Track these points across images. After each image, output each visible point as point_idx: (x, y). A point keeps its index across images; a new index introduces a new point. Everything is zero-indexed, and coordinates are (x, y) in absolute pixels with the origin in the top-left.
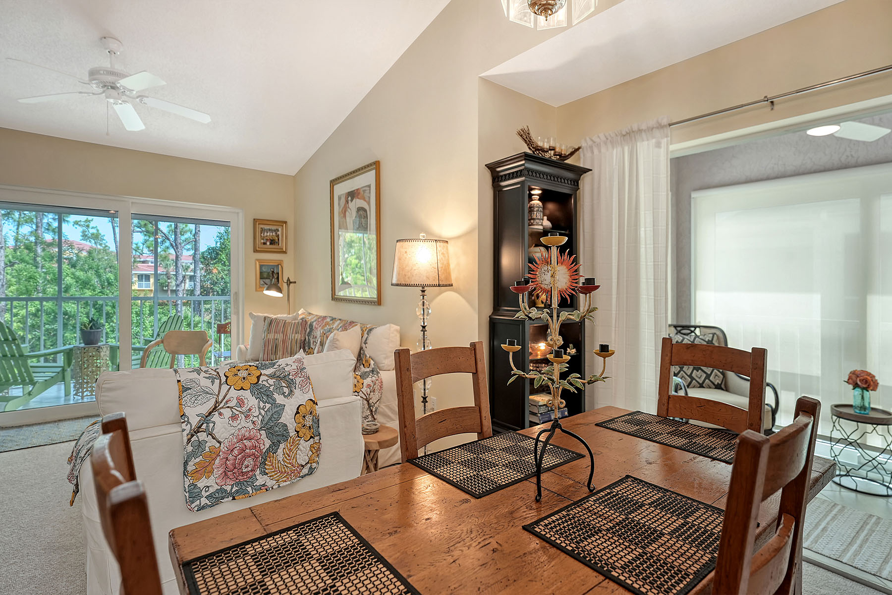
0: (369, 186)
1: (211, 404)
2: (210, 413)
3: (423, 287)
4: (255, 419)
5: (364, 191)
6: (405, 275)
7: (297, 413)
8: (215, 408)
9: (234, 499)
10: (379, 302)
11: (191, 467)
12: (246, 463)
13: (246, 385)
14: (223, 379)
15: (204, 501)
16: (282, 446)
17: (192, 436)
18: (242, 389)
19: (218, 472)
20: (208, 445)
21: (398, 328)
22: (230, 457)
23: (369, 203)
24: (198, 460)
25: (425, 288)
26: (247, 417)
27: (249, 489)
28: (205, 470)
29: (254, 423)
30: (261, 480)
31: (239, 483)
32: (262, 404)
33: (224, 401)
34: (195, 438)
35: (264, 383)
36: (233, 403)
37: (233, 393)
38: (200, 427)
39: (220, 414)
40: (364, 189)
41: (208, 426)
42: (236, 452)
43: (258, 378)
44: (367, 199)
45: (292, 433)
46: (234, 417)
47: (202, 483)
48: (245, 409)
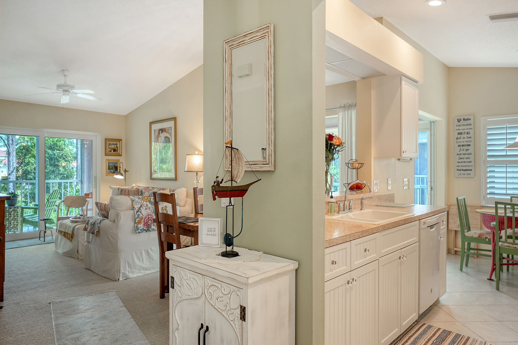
0: (171, 128)
1: (140, 205)
2: (140, 208)
3: (197, 172)
5: (168, 129)
6: (190, 168)
7: (162, 209)
8: (141, 206)
9: (146, 231)
10: (176, 179)
11: (137, 221)
12: (149, 222)
13: (148, 201)
14: (142, 199)
15: (140, 231)
19: (142, 223)
20: (140, 216)
21: (186, 189)
22: (145, 220)
23: (171, 135)
24: (138, 219)
25: (198, 173)
26: (149, 209)
27: (150, 229)
28: (139, 222)
29: (151, 211)
30: (153, 227)
31: (147, 227)
32: (152, 206)
33: (143, 205)
34: (137, 213)
35: (152, 201)
36: (145, 205)
37: (145, 203)
38: (138, 211)
39: (143, 208)
40: (168, 128)
41: (140, 211)
42: (147, 218)
43: (150, 199)
44: (170, 133)
46: (146, 209)
47: (139, 226)
48: (148, 207)
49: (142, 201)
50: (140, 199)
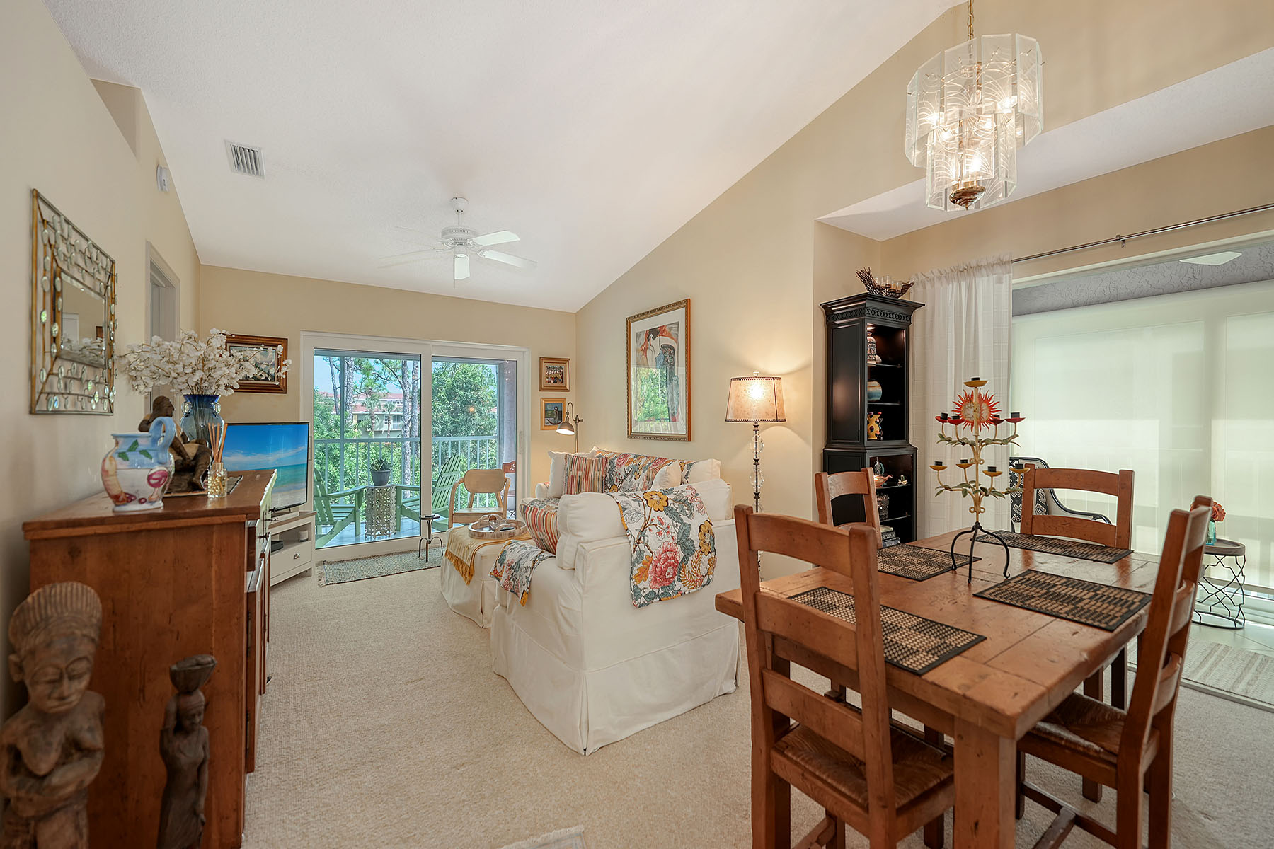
0: (677, 324)
1: (642, 522)
2: (643, 529)
3: (756, 423)
4: (673, 535)
5: (671, 329)
6: (745, 411)
7: (700, 531)
8: (645, 526)
9: (660, 600)
10: (688, 438)
11: (635, 572)
12: (668, 571)
13: (661, 507)
14: (645, 502)
15: (643, 600)
16: (691, 558)
17: (636, 546)
18: (659, 510)
19: (651, 577)
20: (645, 554)
22: (658, 565)
23: (676, 341)
24: (639, 566)
25: (758, 424)
26: (668, 532)
27: (671, 593)
28: (642, 575)
29: (672, 538)
30: (678, 586)
31: (664, 588)
32: (675, 524)
33: (650, 519)
34: (637, 548)
35: (672, 506)
36: (656, 522)
37: (654, 514)
38: (640, 539)
39: (650, 529)
40: (670, 326)
41: (644, 539)
42: (662, 561)
43: (667, 501)
44: (674, 337)
45: (697, 549)
46: (659, 533)
47: (641, 585)
48: (664, 527)
49: (648, 509)
50: (641, 504)
